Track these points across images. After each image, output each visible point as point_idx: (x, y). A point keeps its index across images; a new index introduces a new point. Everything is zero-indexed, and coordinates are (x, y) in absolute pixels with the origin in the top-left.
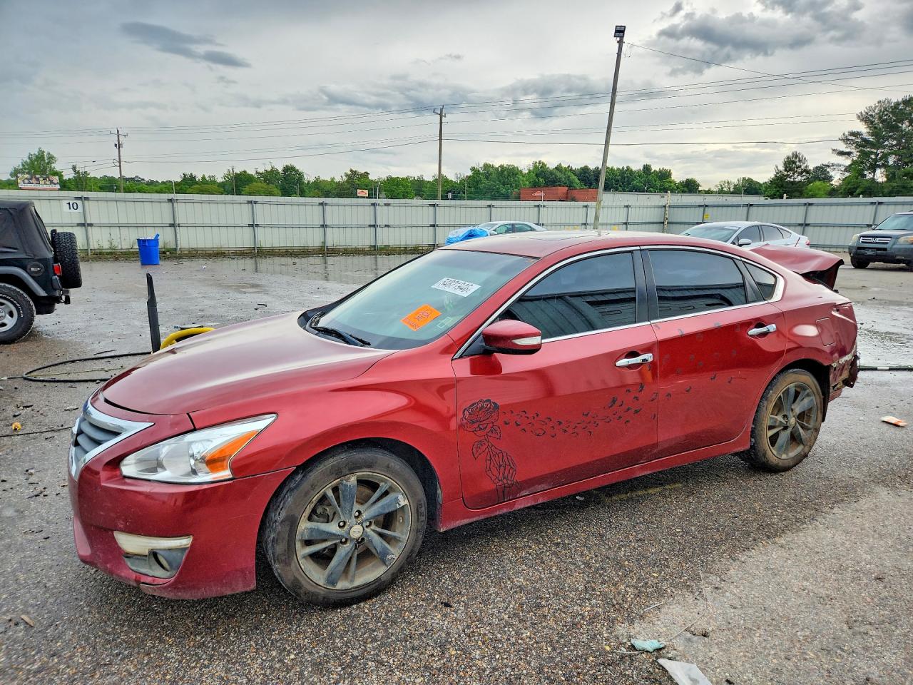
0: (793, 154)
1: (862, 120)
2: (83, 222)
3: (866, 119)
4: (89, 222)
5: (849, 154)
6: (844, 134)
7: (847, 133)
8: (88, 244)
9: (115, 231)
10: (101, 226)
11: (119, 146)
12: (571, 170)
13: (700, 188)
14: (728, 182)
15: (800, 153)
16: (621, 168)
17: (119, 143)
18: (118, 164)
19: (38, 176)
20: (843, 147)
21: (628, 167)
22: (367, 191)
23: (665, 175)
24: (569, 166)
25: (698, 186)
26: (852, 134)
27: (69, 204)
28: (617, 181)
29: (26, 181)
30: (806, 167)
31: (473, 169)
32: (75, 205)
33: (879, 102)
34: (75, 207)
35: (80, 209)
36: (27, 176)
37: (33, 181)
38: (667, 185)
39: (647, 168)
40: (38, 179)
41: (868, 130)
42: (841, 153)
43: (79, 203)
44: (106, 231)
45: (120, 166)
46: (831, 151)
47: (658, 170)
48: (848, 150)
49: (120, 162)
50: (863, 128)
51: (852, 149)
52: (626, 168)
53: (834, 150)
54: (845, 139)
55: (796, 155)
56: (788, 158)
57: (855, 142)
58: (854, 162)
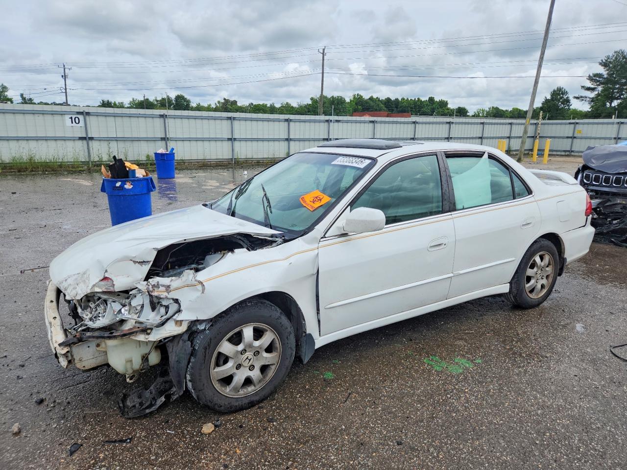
0: (558, 88)
1: (602, 66)
2: (85, 136)
3: (605, 64)
4: (90, 136)
5: (593, 89)
6: (590, 75)
7: (592, 74)
8: (89, 156)
9: (113, 144)
10: (100, 140)
11: (65, 77)
12: (379, 100)
13: (468, 114)
14: (483, 110)
15: (562, 88)
16: (414, 99)
17: (65, 74)
18: (64, 91)
20: (589, 84)
21: (418, 99)
23: (443, 104)
24: (377, 98)
25: (467, 112)
26: (596, 75)
27: (71, 118)
28: (412, 108)
30: (568, 97)
31: (312, 99)
32: (77, 119)
33: (615, 52)
34: (77, 122)
35: (82, 123)
38: (446, 111)
39: (431, 99)
41: (606, 72)
42: (589, 89)
43: (81, 117)
44: (104, 144)
45: (66, 92)
46: (580, 87)
47: (438, 101)
48: (592, 86)
49: (66, 89)
50: (603, 71)
51: (596, 86)
52: (417, 99)
53: (582, 87)
54: (590, 78)
55: (559, 89)
56: (554, 91)
57: (599, 81)
58: (598, 95)
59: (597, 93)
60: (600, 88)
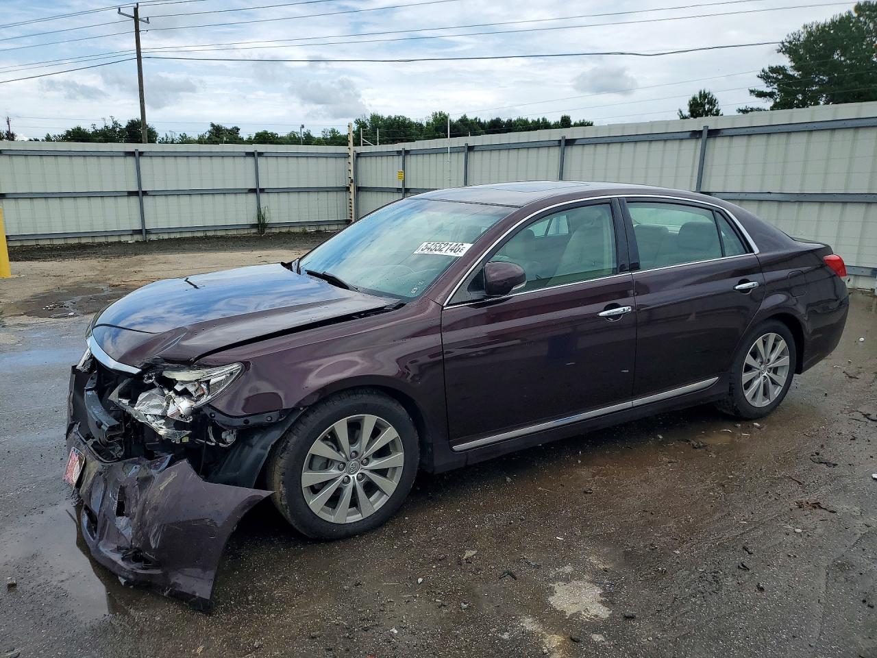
0: (701, 94)
1: (785, 52)
3: (790, 49)
5: (771, 95)
6: (763, 71)
7: (767, 70)
15: (709, 94)
20: (763, 86)
26: (773, 70)
33: (805, 27)
41: (793, 64)
42: (761, 94)
46: (748, 92)
48: (769, 90)
50: (785, 61)
51: (773, 88)
53: (752, 91)
54: (765, 77)
55: (704, 96)
56: (694, 99)
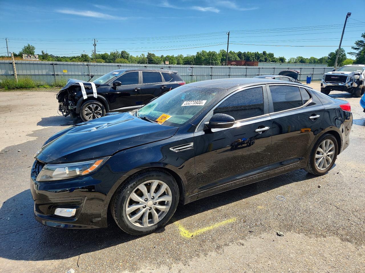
17: (95, 44)
19: (30, 55)
21: (257, 52)
22: (168, 62)
23: (271, 55)
29: (26, 57)
30: (344, 54)
36: (26, 55)
37: (29, 57)
38: (273, 60)
39: (264, 53)
40: (30, 56)
47: (268, 53)
57: (361, 45)
58: (361, 52)
59: (360, 51)
60: (362, 48)
